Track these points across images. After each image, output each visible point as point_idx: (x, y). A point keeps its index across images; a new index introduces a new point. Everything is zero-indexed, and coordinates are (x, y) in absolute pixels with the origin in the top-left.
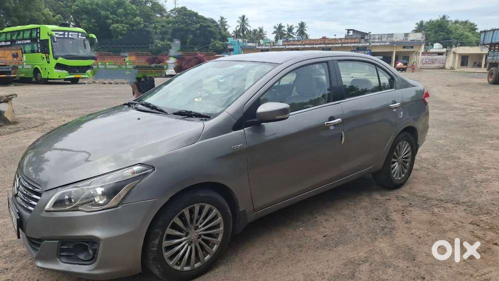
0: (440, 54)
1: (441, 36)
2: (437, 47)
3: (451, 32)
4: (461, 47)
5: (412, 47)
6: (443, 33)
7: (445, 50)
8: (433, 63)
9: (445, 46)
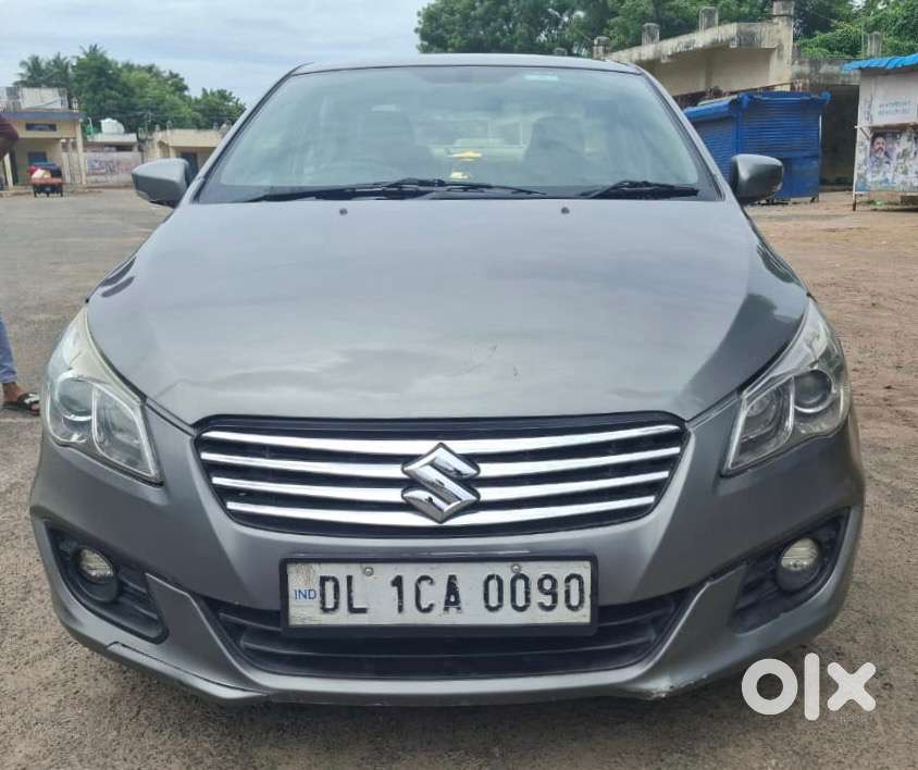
0: (121, 147)
1: (110, 101)
2: (111, 129)
3: (132, 91)
4: (177, 131)
5: (53, 127)
6: (113, 93)
7: (132, 138)
8: (112, 171)
9: (129, 129)
